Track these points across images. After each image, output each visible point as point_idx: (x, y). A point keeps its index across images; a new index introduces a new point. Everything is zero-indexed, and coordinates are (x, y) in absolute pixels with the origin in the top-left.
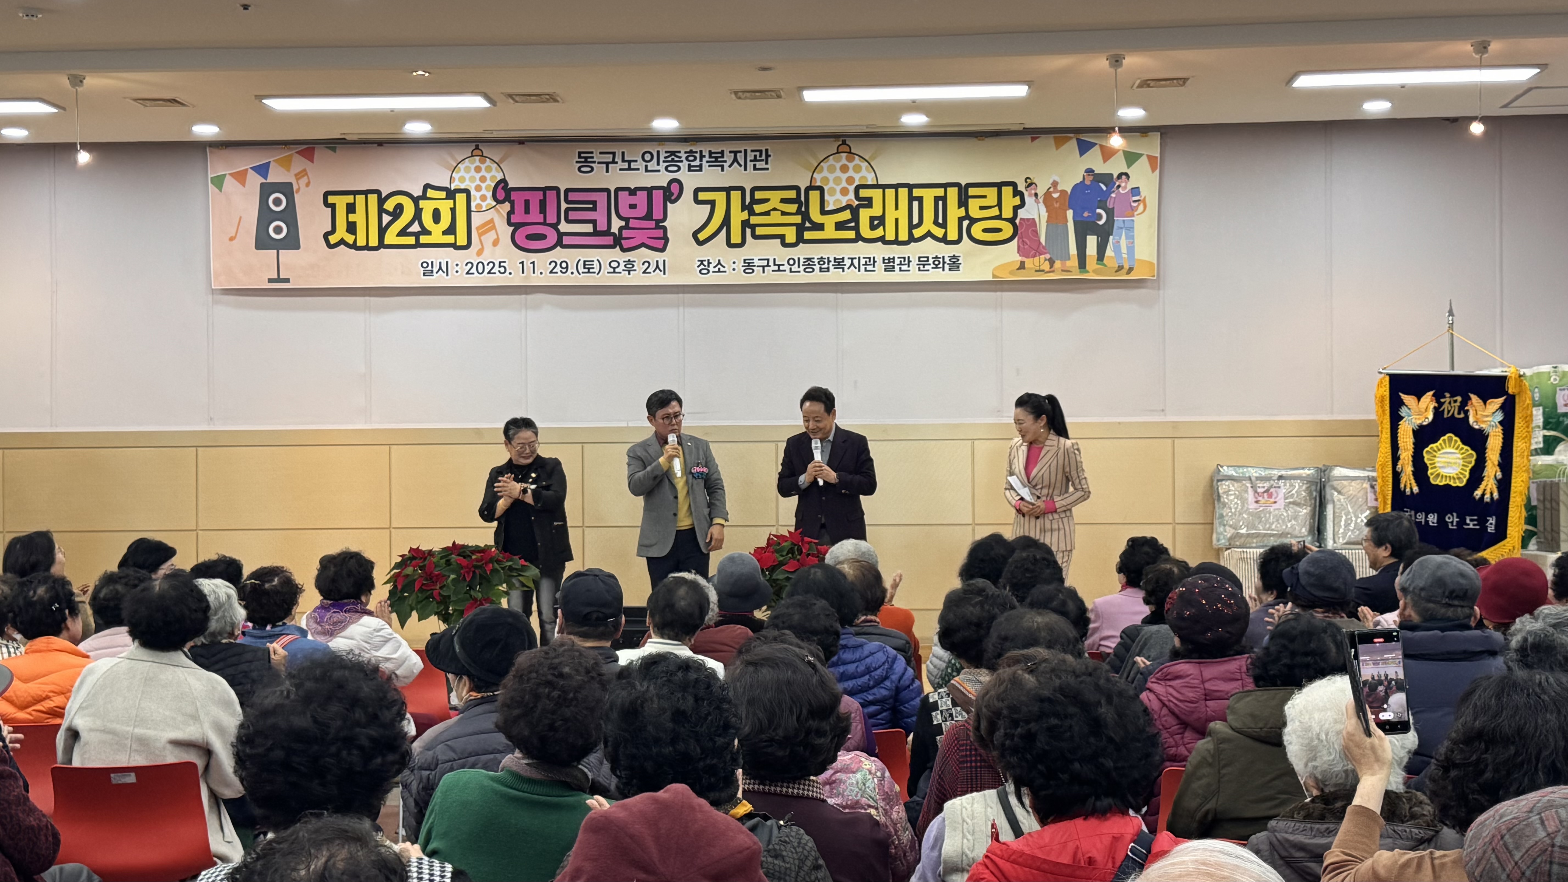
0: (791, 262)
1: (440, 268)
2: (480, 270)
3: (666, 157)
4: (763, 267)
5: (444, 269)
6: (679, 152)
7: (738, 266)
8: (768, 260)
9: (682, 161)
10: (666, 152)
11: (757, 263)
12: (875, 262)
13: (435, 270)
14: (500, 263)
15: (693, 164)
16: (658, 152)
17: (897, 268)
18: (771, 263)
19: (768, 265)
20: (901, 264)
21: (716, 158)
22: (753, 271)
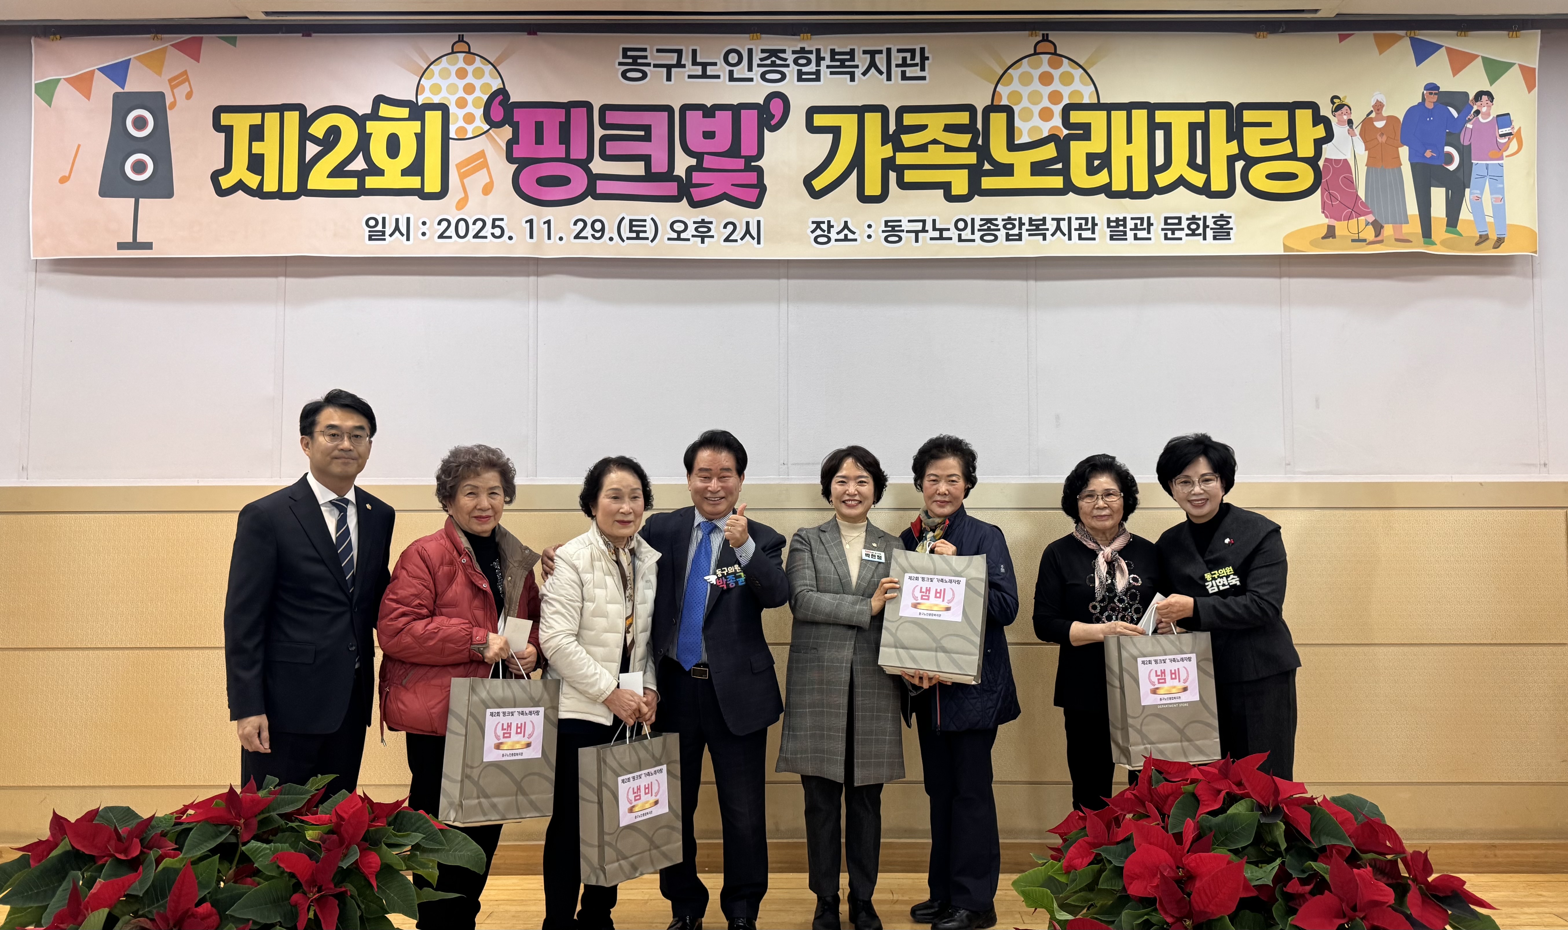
0: (961, 225)
1: (397, 228)
2: (462, 233)
3: (761, 60)
4: (917, 233)
5: (403, 229)
6: (784, 51)
7: (876, 231)
8: (924, 222)
9: (788, 66)
10: (763, 51)
11: (906, 226)
12: (1094, 224)
13: (388, 231)
14: (494, 220)
15: (805, 69)
16: (750, 51)
17: (1130, 235)
18: (929, 226)
19: (924, 230)
20: (1136, 228)
21: (843, 61)
22: (900, 239)
